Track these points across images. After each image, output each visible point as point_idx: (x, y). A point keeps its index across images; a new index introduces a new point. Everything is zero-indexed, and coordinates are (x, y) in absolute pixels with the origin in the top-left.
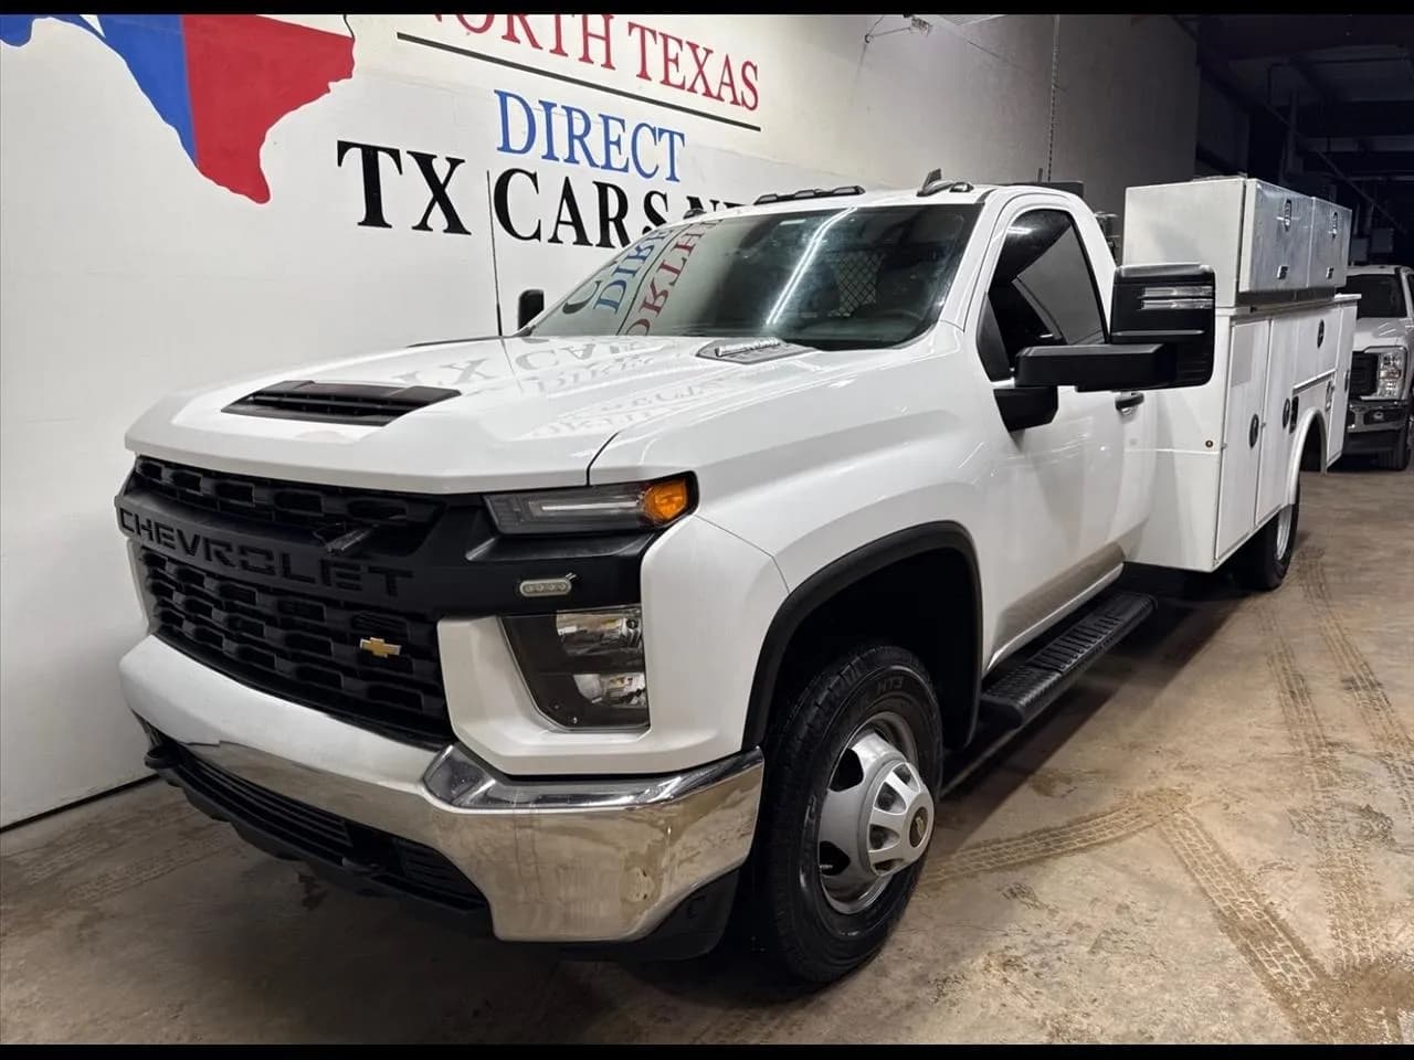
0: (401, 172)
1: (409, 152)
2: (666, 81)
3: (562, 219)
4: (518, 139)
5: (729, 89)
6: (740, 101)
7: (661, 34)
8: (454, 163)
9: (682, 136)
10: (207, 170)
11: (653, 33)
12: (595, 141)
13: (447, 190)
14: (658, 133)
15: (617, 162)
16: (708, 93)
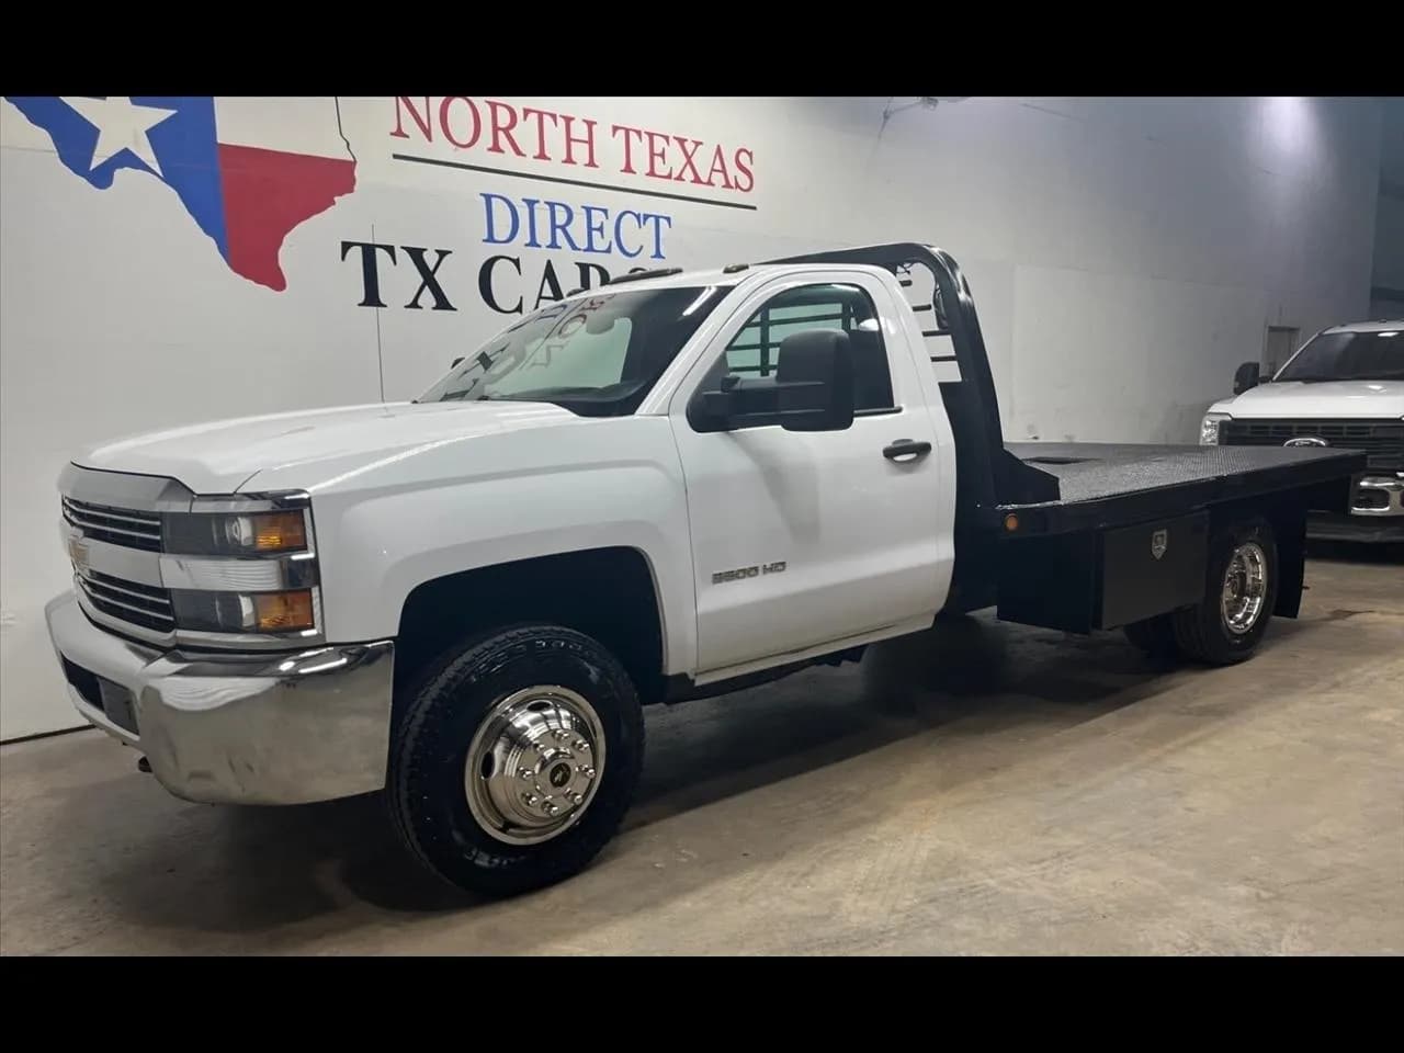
0: (395, 263)
1: (403, 248)
2: (652, 173)
3: (544, 295)
4: (501, 231)
5: (721, 175)
6: (733, 183)
7: (646, 133)
8: (442, 254)
9: (668, 219)
10: (237, 267)
11: (639, 133)
12: (578, 230)
13: (436, 276)
14: (642, 219)
15: (599, 244)
16: (697, 180)
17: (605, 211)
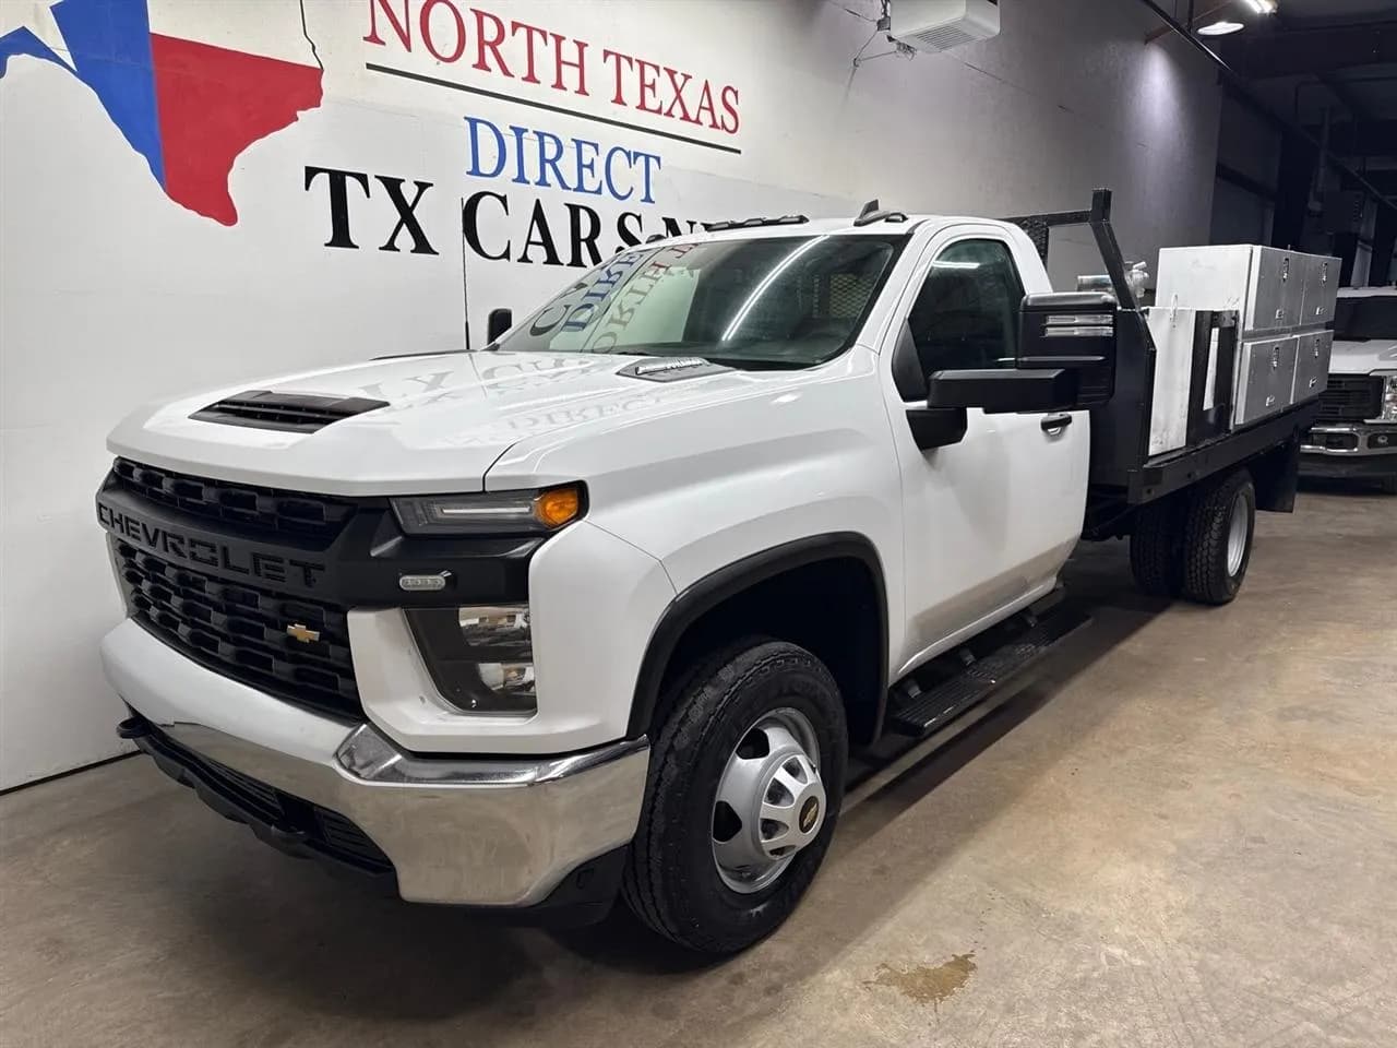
0: (368, 196)
1: (376, 177)
2: (642, 106)
3: (532, 240)
4: (488, 163)
5: (709, 113)
6: (719, 123)
7: (637, 61)
8: (422, 186)
9: (658, 159)
10: (175, 194)
11: (630, 60)
12: (568, 165)
13: (415, 213)
14: (632, 157)
15: (590, 183)
16: (686, 117)
17: (596, 146)
